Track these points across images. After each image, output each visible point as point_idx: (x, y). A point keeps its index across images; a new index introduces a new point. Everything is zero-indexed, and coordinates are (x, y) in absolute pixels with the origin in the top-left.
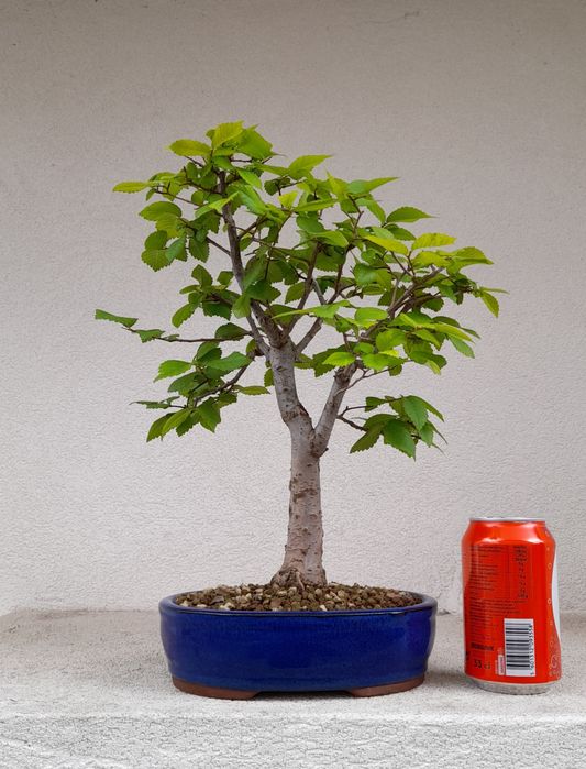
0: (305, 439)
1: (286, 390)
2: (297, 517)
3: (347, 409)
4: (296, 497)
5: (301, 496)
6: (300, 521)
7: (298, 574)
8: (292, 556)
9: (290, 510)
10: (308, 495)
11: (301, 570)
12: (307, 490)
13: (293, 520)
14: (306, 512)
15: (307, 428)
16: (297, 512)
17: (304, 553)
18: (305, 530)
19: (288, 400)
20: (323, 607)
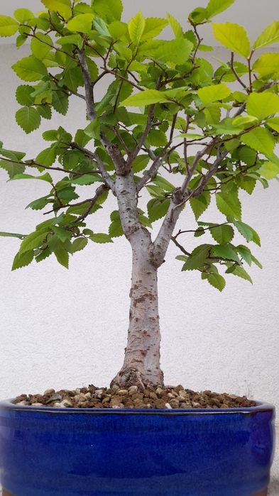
0: (145, 249)
1: (128, 209)
2: (137, 320)
3: (180, 232)
4: (137, 302)
5: (141, 300)
6: (139, 324)
7: (138, 374)
8: (132, 357)
9: (131, 314)
10: (147, 300)
11: (141, 370)
12: (147, 295)
13: (133, 323)
14: (145, 315)
15: (146, 240)
16: (136, 315)
17: (144, 354)
18: (145, 332)
19: (130, 217)
20: (168, 406)
